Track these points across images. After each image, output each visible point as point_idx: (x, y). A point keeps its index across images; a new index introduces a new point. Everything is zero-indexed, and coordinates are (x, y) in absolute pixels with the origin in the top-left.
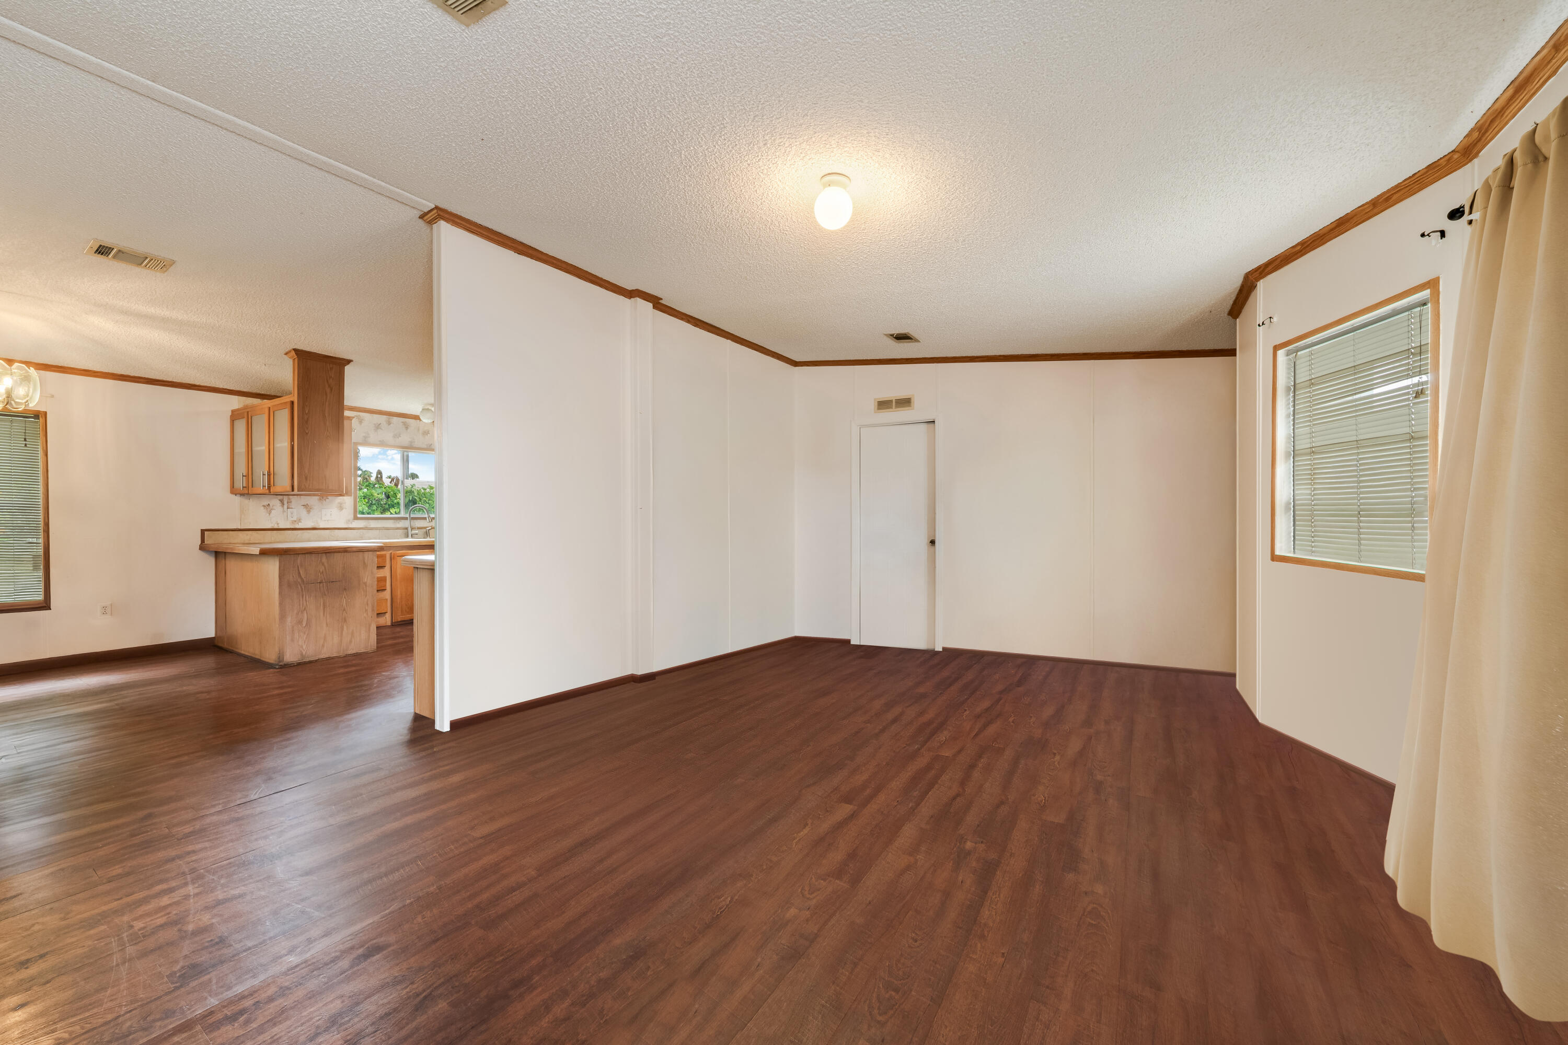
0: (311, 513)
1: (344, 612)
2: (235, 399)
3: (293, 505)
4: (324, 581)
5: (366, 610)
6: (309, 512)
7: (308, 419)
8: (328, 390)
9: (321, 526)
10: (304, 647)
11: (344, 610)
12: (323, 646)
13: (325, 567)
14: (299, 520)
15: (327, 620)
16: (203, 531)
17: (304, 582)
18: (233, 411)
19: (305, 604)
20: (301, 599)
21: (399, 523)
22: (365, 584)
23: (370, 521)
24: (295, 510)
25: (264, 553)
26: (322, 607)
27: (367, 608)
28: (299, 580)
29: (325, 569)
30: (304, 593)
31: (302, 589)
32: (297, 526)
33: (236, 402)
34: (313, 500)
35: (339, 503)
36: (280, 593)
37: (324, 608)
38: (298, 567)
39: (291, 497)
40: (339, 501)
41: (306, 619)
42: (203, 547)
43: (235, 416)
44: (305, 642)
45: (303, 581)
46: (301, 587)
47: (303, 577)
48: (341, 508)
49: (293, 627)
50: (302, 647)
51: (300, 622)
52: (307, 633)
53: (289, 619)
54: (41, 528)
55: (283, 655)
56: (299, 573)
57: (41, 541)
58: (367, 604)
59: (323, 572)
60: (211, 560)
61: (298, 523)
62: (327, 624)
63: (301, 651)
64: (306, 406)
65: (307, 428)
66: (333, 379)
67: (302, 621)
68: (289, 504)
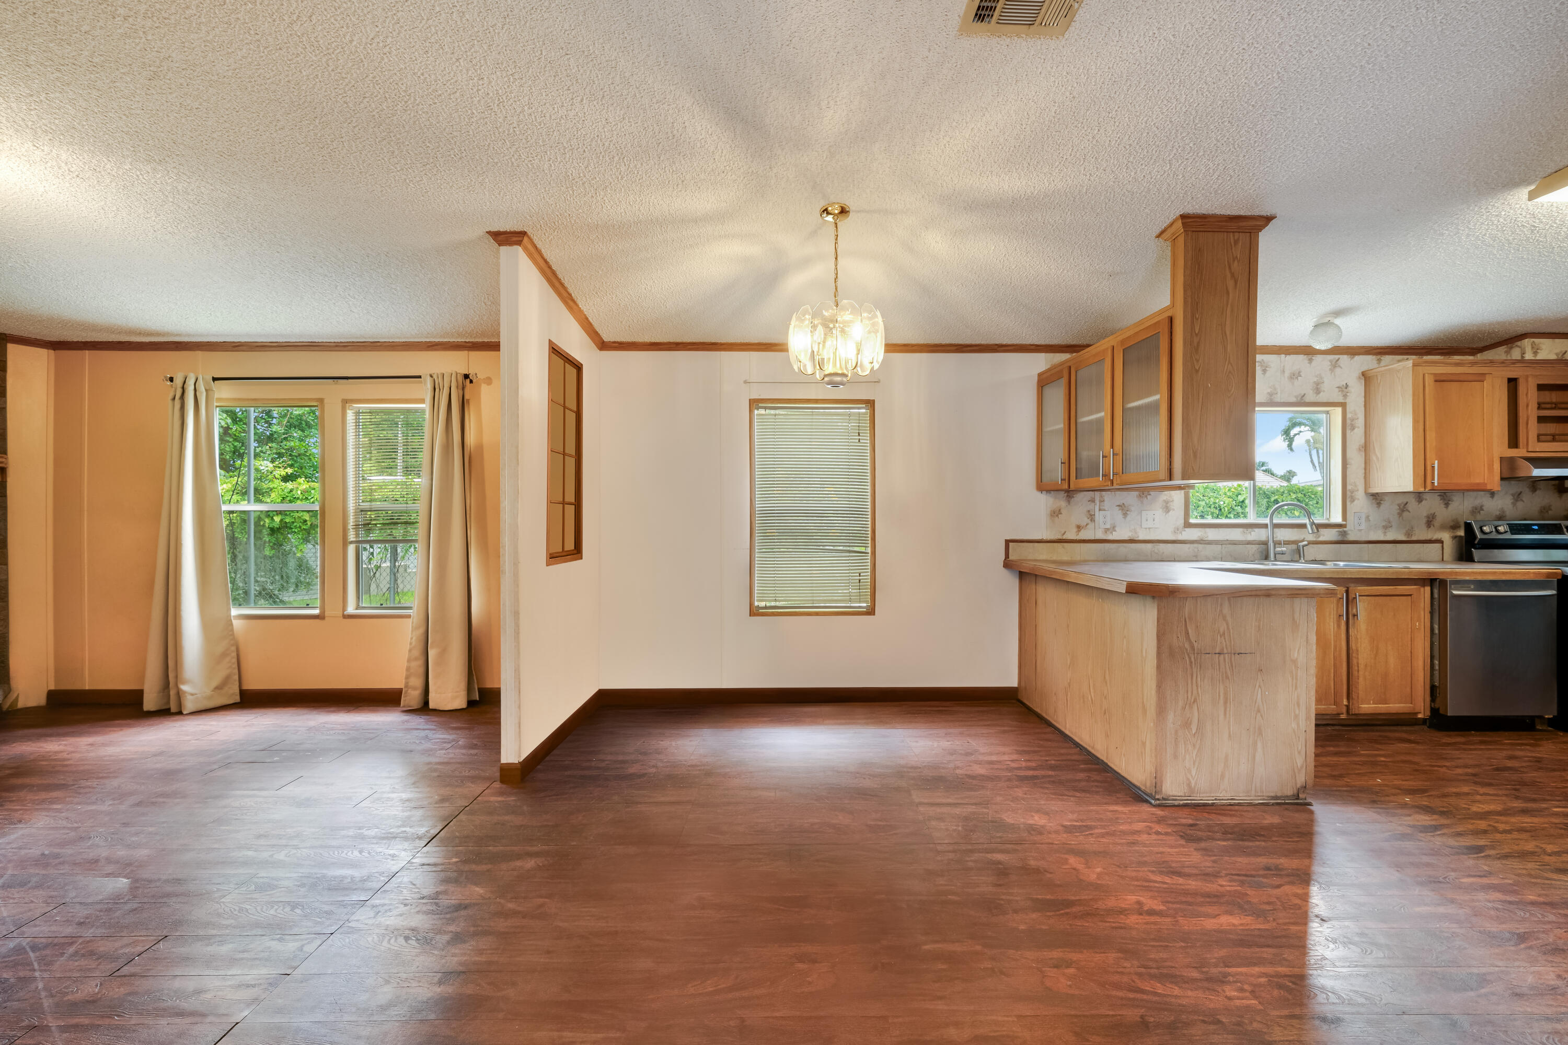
0: (1128, 518)
1: (1259, 715)
2: (1042, 356)
3: (1106, 505)
4: (1225, 651)
5: (1296, 717)
6: (1125, 515)
7: (1198, 343)
8: (1230, 284)
9: (1141, 538)
10: (1194, 773)
11: (1259, 711)
12: (1223, 776)
13: (1227, 624)
14: (1113, 528)
15: (1229, 728)
16: (1007, 542)
17: (1194, 650)
18: (1040, 375)
19: (1195, 692)
20: (1190, 682)
21: (1250, 533)
22: (1294, 662)
23: (1208, 530)
24: (1108, 513)
25: (1135, 590)
26: (1222, 701)
27: (1297, 712)
28: (1187, 646)
29: (1228, 628)
30: (1194, 670)
31: (1191, 662)
32: (1110, 537)
33: (1041, 362)
34: (1130, 498)
35: (1164, 501)
36: (1159, 667)
37: (1225, 703)
38: (1185, 621)
39: (1104, 493)
40: (1165, 498)
41: (1196, 721)
42: (1008, 564)
43: (1044, 381)
44: (1194, 764)
45: (1193, 647)
46: (1190, 658)
47: (1193, 640)
48: (1167, 509)
49: (1176, 732)
50: (1189, 771)
51: (1187, 724)
52: (1198, 746)
53: (1170, 717)
54: (869, 536)
55: (1162, 782)
56: (1187, 633)
57: (869, 550)
58: (1298, 705)
59: (1224, 634)
60: (1011, 582)
61: (1112, 533)
62: (1230, 736)
63: (1188, 779)
64: (1197, 319)
65: (1198, 361)
66: (1238, 262)
67: (1191, 724)
68: (1102, 503)
